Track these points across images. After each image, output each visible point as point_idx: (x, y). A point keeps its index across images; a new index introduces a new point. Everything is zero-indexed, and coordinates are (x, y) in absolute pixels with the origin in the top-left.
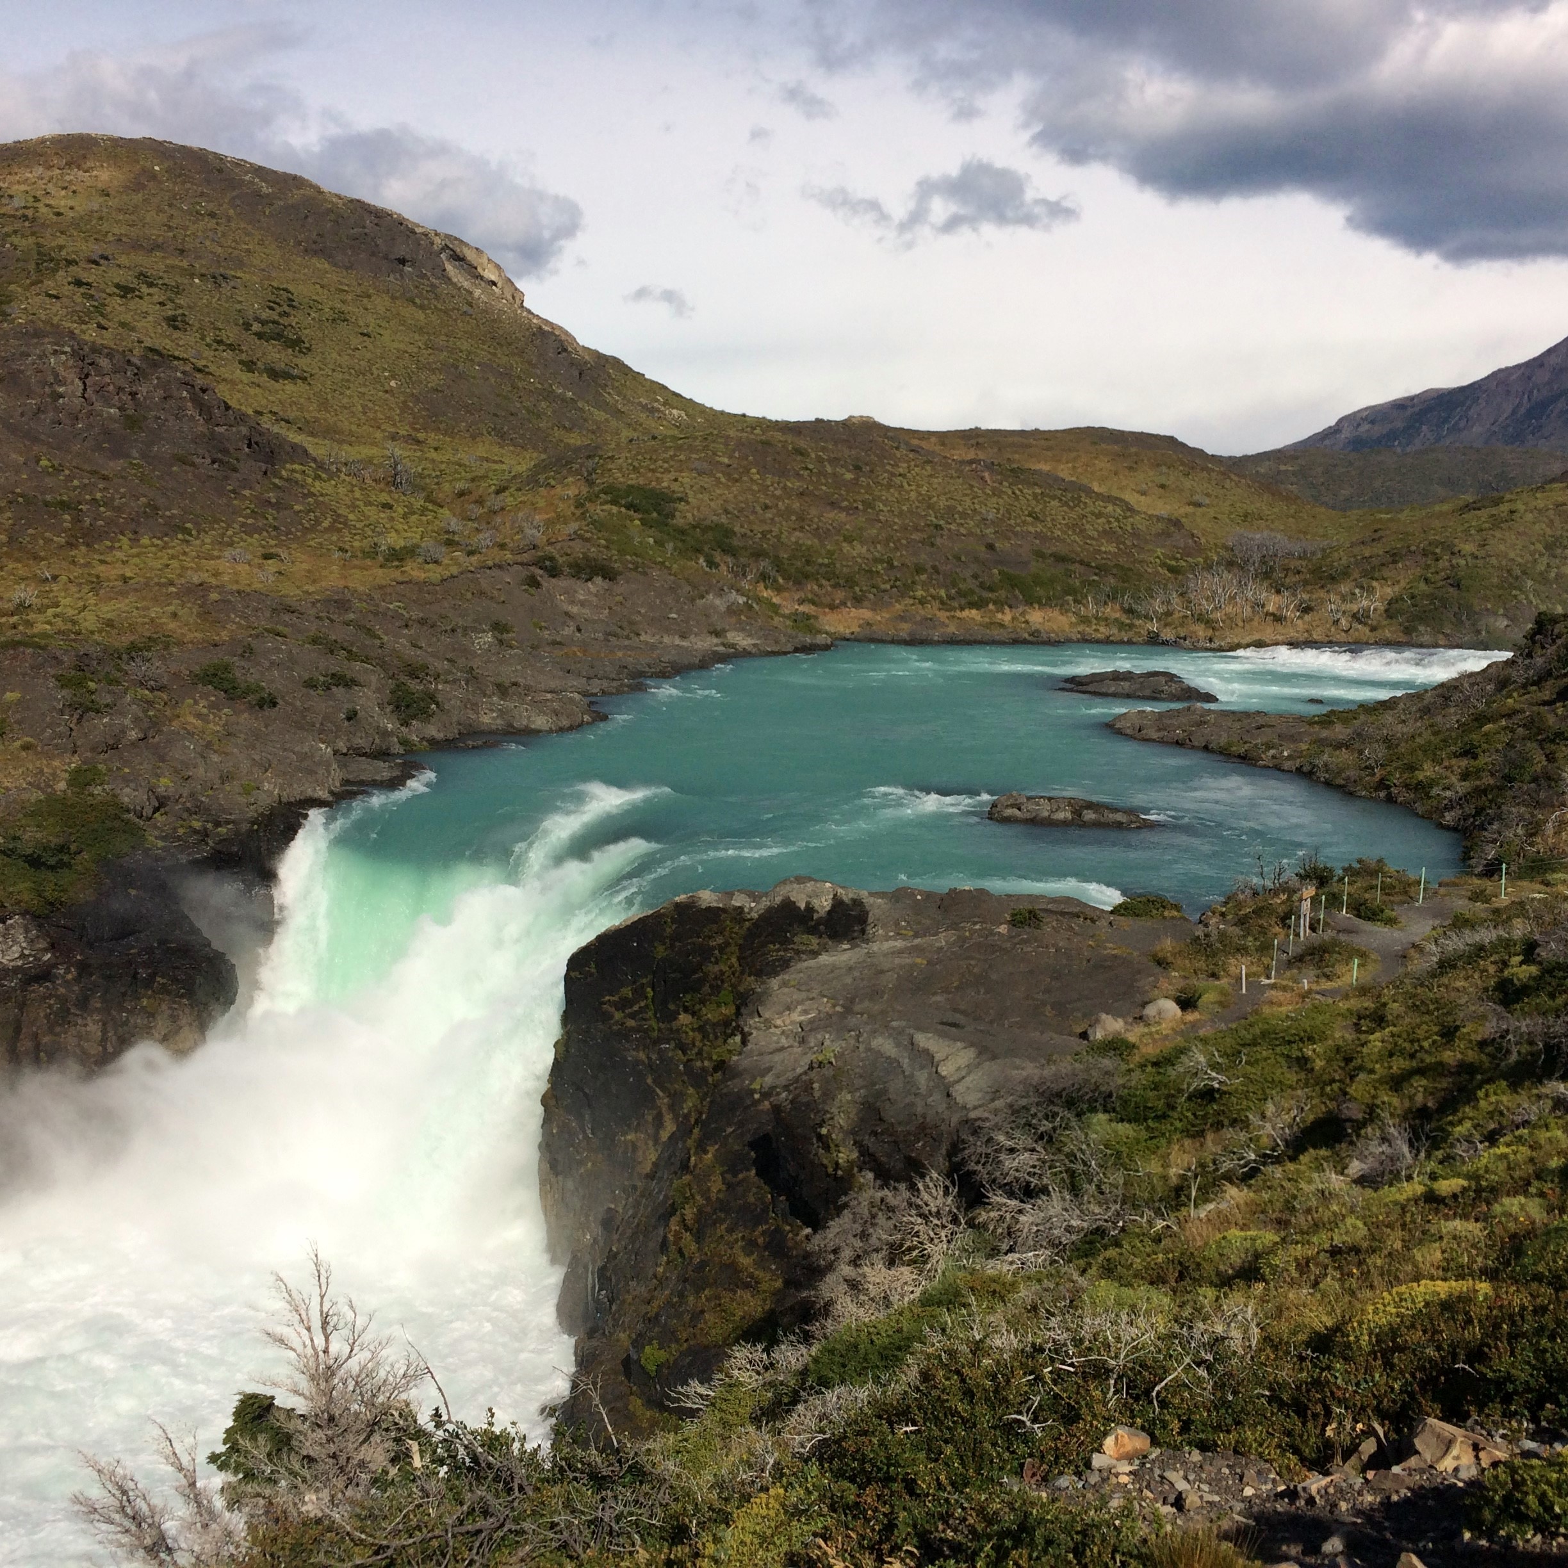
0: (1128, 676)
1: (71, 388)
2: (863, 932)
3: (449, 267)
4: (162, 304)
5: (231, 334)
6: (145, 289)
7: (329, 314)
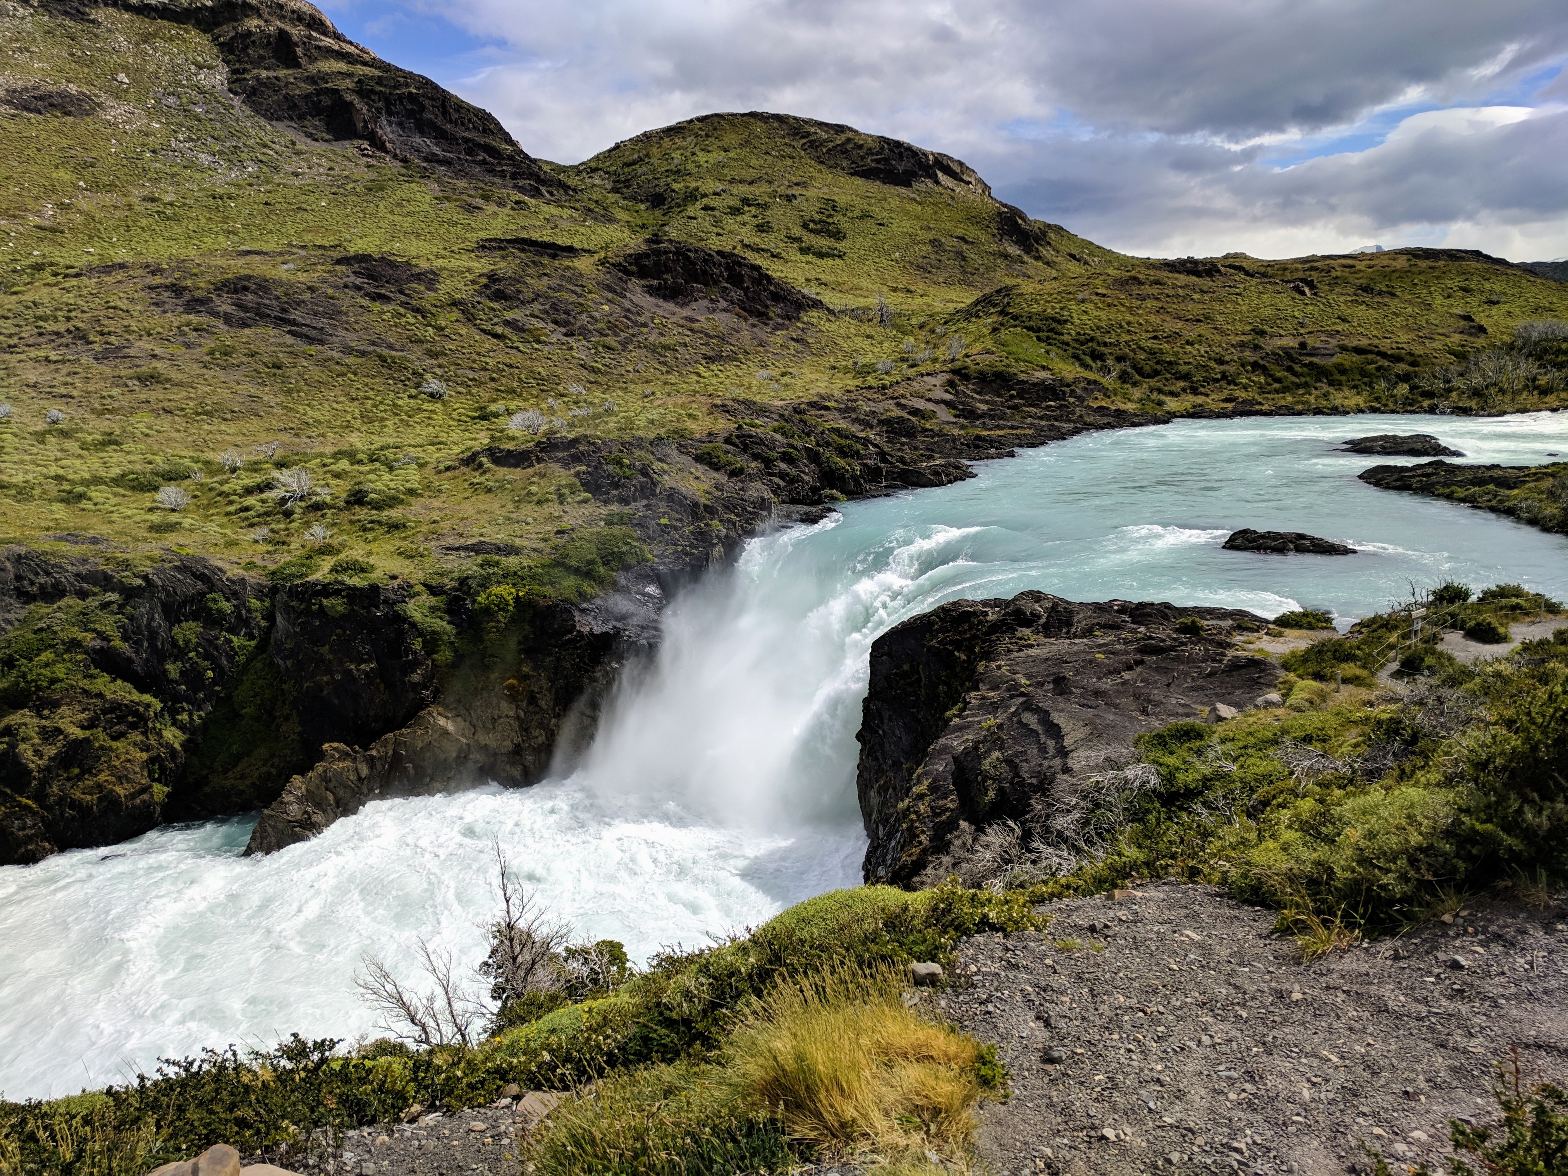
0: (1395, 438)
2: (1068, 632)
3: (940, 174)
4: (755, 217)
5: (797, 231)
6: (746, 208)
7: (857, 213)
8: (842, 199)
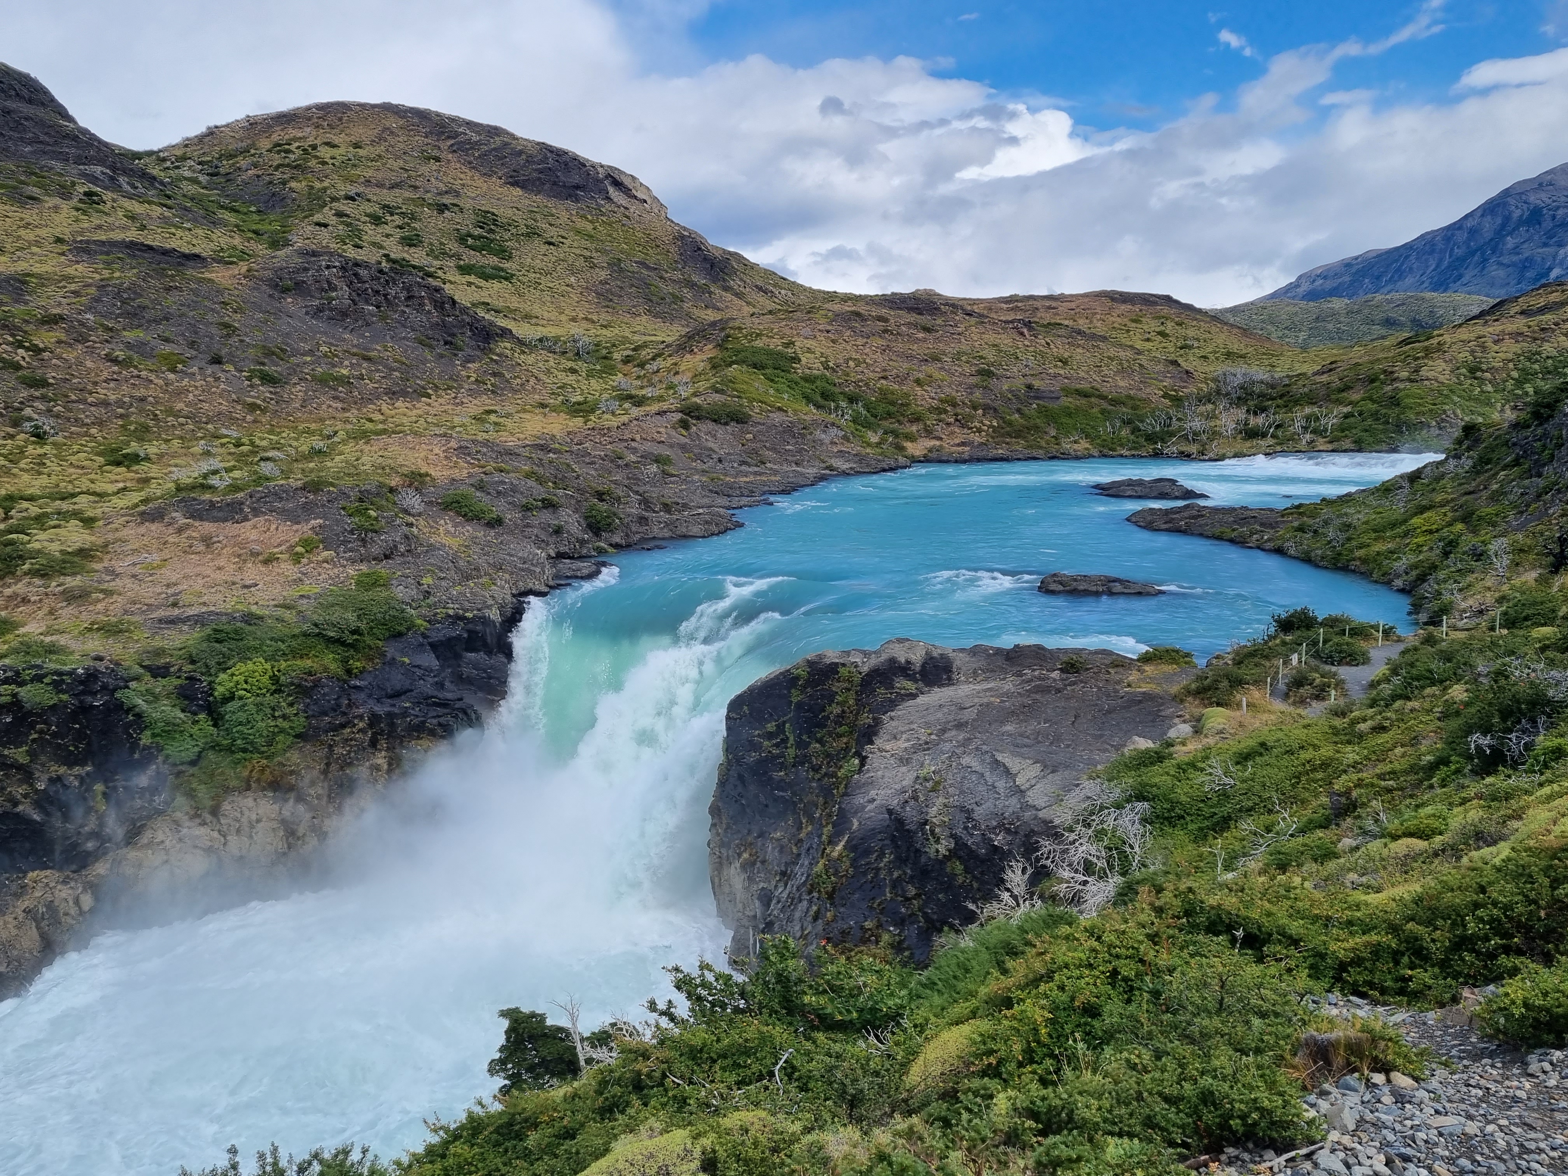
0: (1140, 483)
1: (340, 293)
2: (949, 679)
3: (611, 190)
4: (401, 227)
5: (453, 247)
6: (388, 217)
7: (523, 230)
8: (504, 213)
